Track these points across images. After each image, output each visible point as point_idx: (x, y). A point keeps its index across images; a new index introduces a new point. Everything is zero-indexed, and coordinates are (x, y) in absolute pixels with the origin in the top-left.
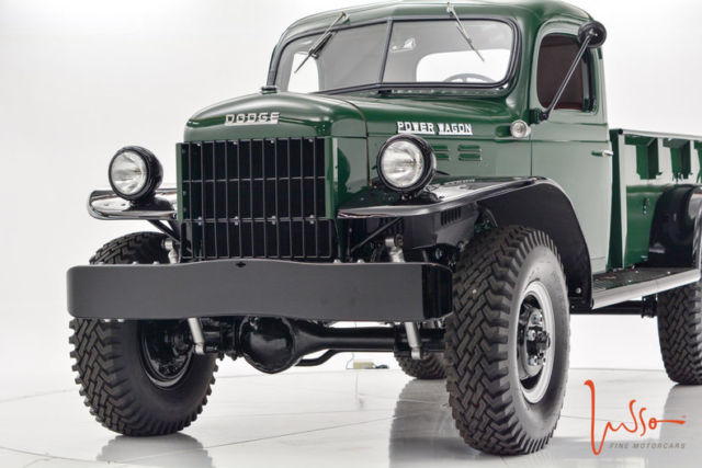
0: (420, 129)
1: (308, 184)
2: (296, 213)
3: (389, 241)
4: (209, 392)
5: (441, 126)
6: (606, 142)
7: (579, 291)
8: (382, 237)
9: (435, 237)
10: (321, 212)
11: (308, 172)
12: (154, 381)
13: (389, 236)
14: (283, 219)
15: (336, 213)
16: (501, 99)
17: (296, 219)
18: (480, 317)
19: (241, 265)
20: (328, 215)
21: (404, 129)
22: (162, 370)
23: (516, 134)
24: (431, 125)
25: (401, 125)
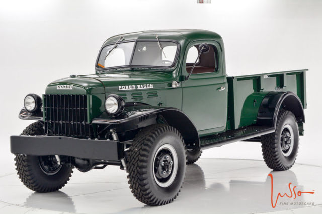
0: (129, 88)
1: (82, 110)
2: (78, 121)
3: (111, 130)
4: (71, 176)
5: (139, 86)
6: (224, 83)
7: (194, 144)
8: (109, 129)
9: (138, 126)
10: (86, 121)
11: (82, 107)
12: (46, 173)
13: (111, 129)
14: (75, 123)
15: (91, 121)
16: (171, 72)
17: (79, 123)
18: (137, 159)
19: (60, 138)
20: (88, 122)
21: (122, 88)
22: (49, 169)
23: (174, 86)
24: (134, 86)
25: (120, 87)
